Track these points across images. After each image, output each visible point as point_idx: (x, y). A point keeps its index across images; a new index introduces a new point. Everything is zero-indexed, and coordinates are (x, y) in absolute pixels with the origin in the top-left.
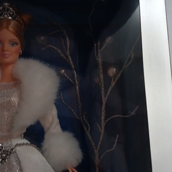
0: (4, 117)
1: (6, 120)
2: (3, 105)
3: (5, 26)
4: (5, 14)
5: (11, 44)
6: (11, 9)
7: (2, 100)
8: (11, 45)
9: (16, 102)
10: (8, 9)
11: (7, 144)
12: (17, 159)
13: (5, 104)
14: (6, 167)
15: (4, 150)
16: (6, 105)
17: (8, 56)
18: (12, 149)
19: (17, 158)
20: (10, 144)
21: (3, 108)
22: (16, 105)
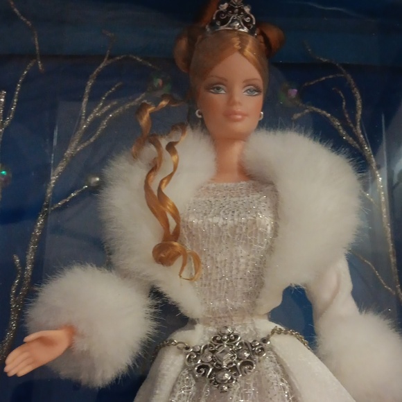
0: (239, 261)
1: (242, 267)
2: (238, 231)
3: (237, 46)
4: (233, 21)
5: (246, 91)
6: (247, 10)
7: (236, 219)
8: (246, 93)
9: (268, 225)
10: (241, 10)
11: (245, 329)
12: (278, 366)
13: (241, 228)
14: (251, 385)
15: (243, 341)
16: (244, 230)
17: (239, 117)
18: (264, 341)
19: (278, 363)
20: (252, 329)
21: (237, 236)
22: (269, 232)
